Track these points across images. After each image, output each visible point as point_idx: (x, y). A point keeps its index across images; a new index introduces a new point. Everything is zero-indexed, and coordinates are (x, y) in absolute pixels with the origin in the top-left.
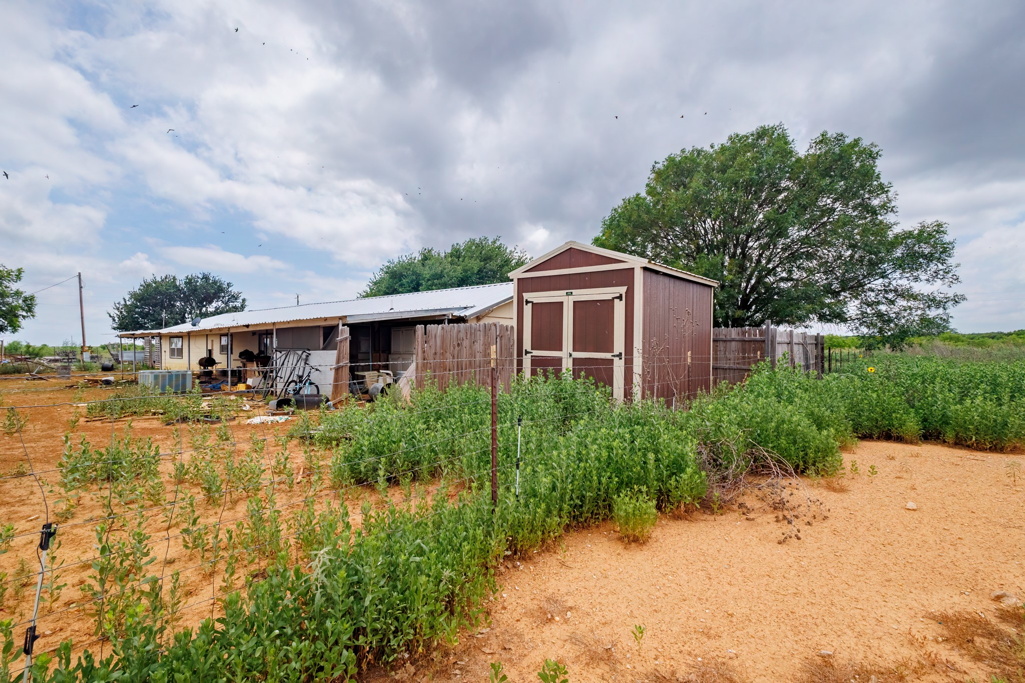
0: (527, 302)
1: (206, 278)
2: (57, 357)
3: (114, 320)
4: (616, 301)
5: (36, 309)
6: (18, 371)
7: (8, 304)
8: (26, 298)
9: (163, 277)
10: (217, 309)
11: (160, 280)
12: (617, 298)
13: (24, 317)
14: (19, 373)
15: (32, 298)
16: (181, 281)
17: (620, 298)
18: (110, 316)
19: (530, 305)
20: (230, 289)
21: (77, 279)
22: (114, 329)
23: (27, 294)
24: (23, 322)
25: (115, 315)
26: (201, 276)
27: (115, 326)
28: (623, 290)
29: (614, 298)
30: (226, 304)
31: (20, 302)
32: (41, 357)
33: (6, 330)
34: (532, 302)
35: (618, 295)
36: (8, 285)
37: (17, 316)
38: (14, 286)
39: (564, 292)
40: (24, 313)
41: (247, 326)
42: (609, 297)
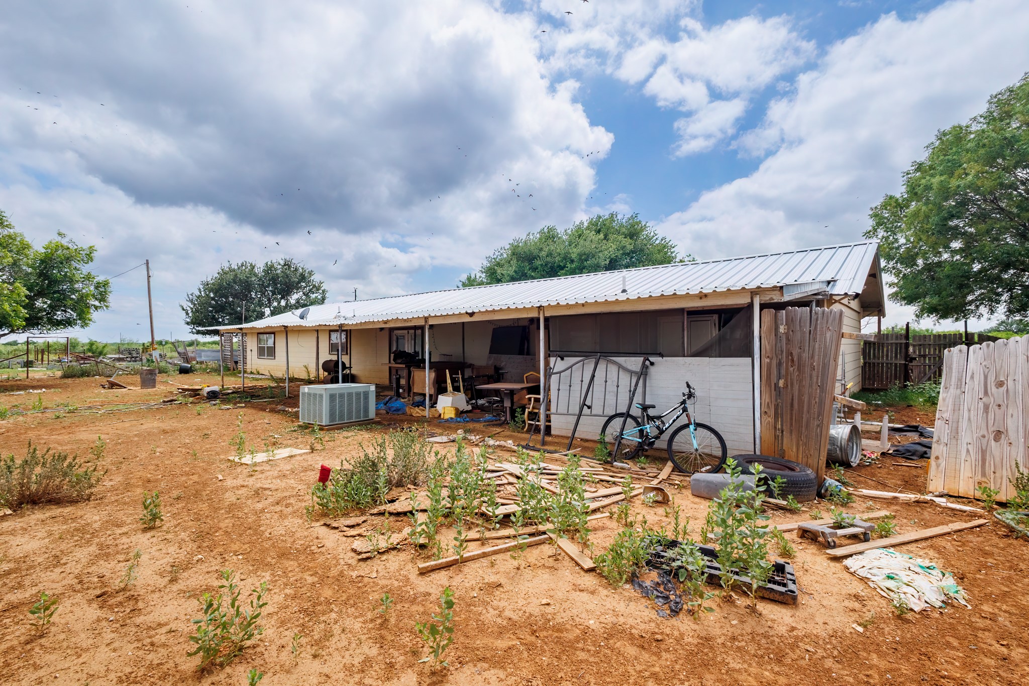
1: (287, 265)
2: (121, 356)
3: (187, 314)
5: (111, 298)
6: (84, 374)
7: (77, 291)
8: (98, 283)
9: (240, 264)
10: (298, 301)
11: (236, 268)
13: (96, 308)
14: (88, 376)
15: (106, 284)
16: (260, 268)
18: (183, 309)
20: (312, 278)
21: (145, 267)
22: (188, 323)
23: (101, 278)
24: (94, 315)
25: (188, 309)
26: (282, 263)
27: (188, 320)
30: (306, 295)
31: (92, 288)
32: (105, 355)
33: (76, 324)
36: (78, 266)
37: (88, 307)
38: (85, 269)
40: (97, 303)
41: (472, 314)
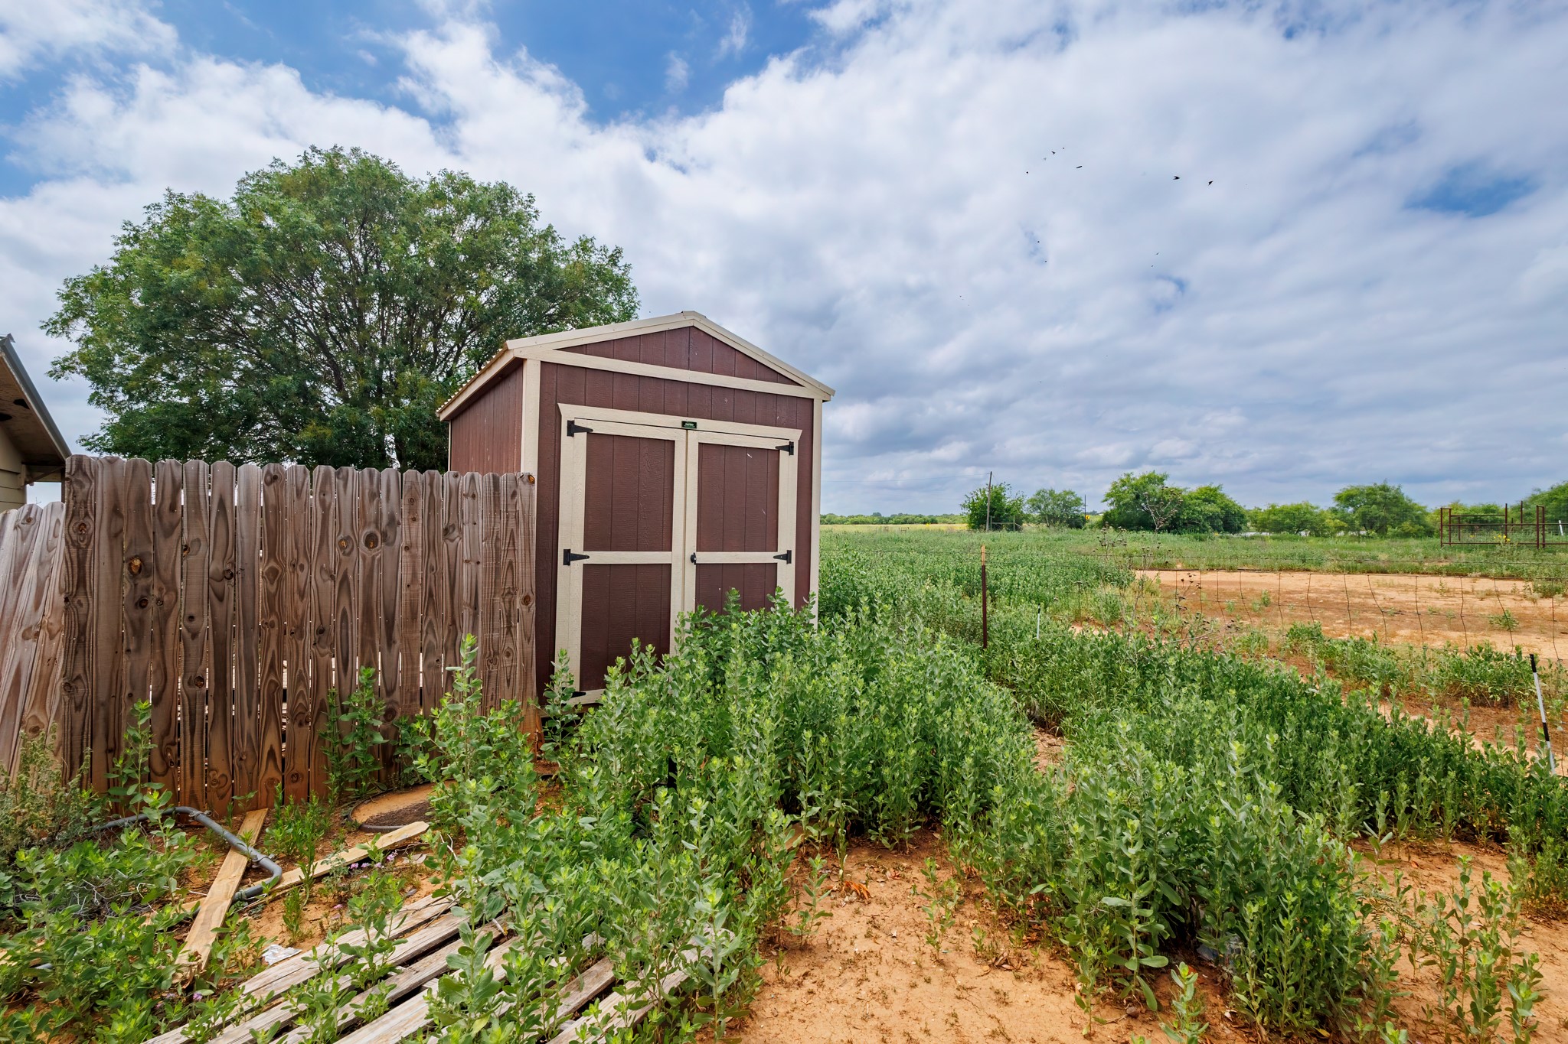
0: (573, 429)
4: (784, 454)
12: (783, 448)
17: (790, 448)
19: (582, 437)
28: (794, 435)
29: (779, 449)
34: (589, 431)
35: (786, 443)
39: (678, 420)
42: (771, 445)
